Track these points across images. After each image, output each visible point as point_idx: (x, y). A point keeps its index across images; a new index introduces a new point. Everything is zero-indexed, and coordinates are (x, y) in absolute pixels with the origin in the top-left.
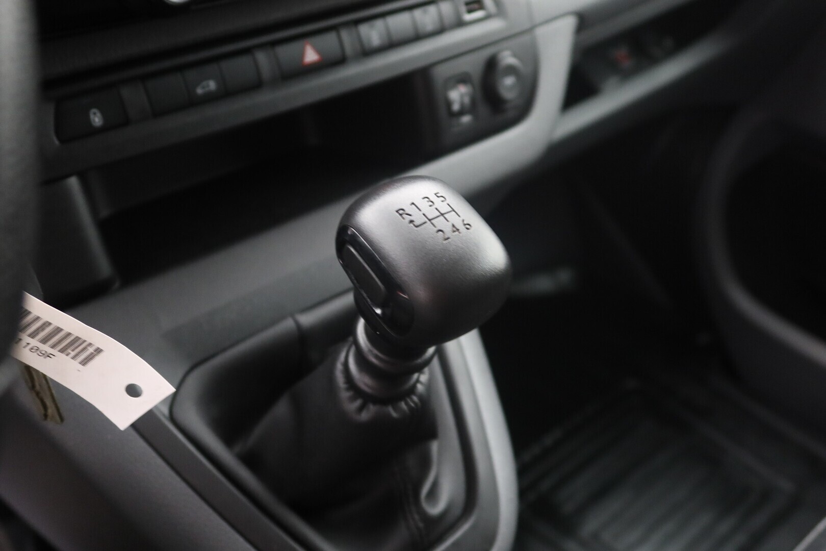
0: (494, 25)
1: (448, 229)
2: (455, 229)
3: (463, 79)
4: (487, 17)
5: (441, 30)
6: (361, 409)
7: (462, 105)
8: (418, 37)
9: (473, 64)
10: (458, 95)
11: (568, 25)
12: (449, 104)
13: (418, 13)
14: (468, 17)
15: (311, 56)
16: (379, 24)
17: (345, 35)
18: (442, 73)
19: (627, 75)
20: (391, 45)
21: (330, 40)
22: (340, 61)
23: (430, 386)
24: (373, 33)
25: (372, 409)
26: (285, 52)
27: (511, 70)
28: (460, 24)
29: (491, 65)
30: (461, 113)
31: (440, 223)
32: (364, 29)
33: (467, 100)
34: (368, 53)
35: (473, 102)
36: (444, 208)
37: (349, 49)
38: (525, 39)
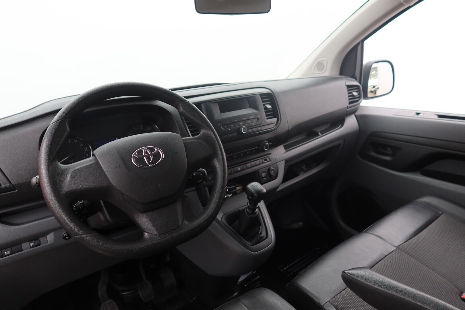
0: (269, 163)
1: (258, 187)
2: (259, 187)
3: (264, 172)
4: (268, 162)
5: (260, 164)
6: (249, 215)
7: (264, 176)
8: (256, 165)
9: (266, 169)
10: (263, 175)
11: (284, 162)
12: (262, 176)
13: (256, 162)
14: (264, 162)
15: (239, 169)
16: (250, 163)
17: (245, 166)
18: (260, 171)
19: (305, 172)
20: (252, 167)
21: (242, 166)
22: (244, 170)
23: (259, 213)
24: (249, 165)
25: (250, 216)
26: (235, 168)
27: (272, 170)
28: (263, 163)
29: (269, 169)
30: (264, 177)
31: (257, 186)
32: (247, 165)
33: (265, 175)
34: (248, 168)
35: (266, 175)
36: (258, 185)
37: (245, 168)
38: (276, 164)
